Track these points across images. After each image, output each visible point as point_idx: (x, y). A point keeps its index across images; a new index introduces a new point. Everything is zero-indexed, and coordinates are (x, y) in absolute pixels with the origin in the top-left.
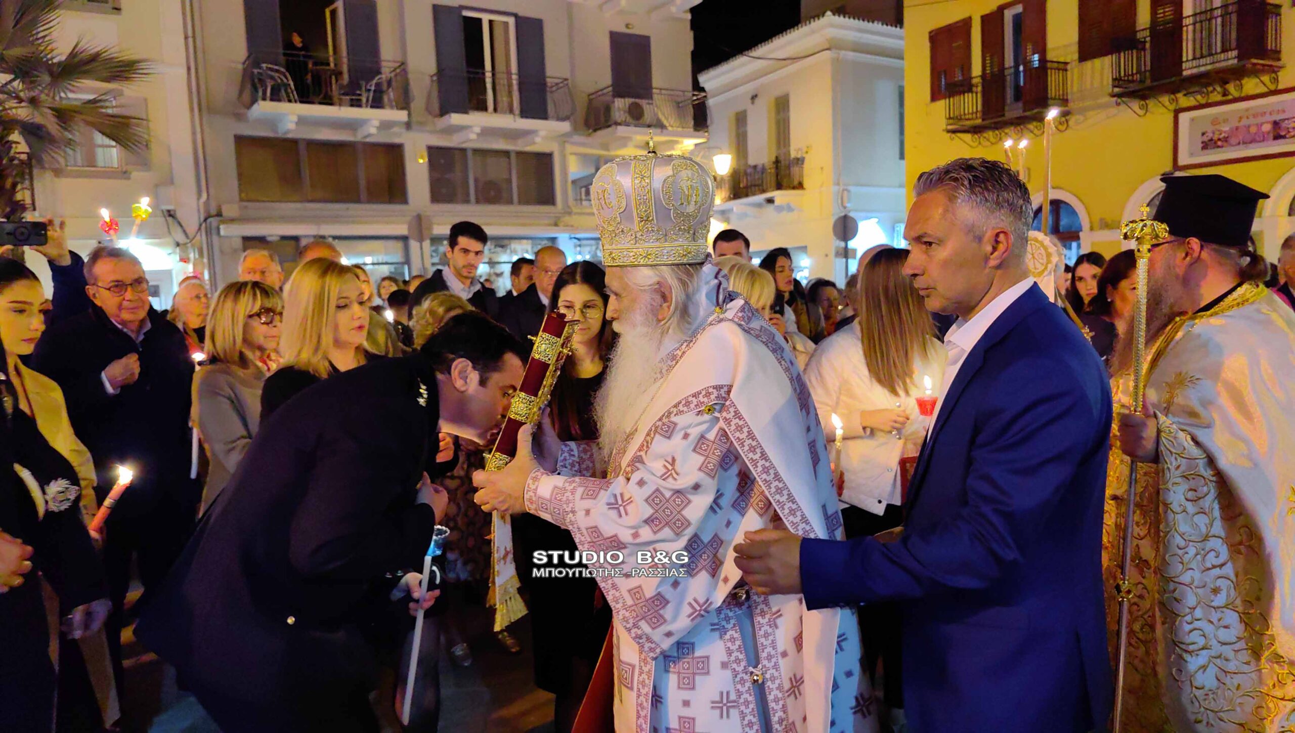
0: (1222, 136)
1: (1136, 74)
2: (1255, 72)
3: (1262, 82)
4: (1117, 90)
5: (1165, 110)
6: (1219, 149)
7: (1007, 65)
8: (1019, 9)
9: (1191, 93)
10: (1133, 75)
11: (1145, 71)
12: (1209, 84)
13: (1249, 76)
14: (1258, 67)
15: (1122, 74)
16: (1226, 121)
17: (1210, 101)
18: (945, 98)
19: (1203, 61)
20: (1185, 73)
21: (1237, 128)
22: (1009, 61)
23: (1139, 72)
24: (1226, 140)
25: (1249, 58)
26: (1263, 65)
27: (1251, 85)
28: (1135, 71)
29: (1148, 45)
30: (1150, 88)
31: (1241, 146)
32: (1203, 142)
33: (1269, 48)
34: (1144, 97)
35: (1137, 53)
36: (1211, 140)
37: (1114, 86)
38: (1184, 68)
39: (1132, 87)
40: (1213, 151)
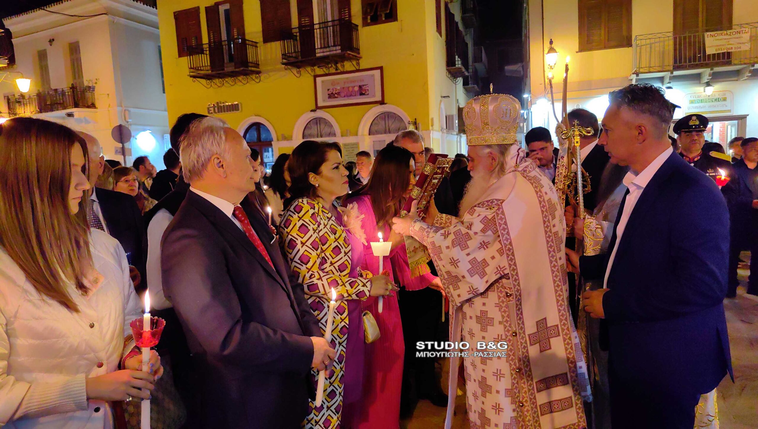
0: (337, 92)
1: (294, 52)
2: (350, 59)
3: (353, 64)
4: (284, 61)
5: (309, 75)
6: (336, 99)
7: (223, 39)
8: (227, 6)
9: (321, 67)
10: (292, 53)
11: (298, 52)
12: (329, 63)
13: (347, 60)
14: (351, 56)
15: (287, 52)
16: (338, 84)
17: (330, 72)
18: (187, 56)
19: (325, 50)
20: (318, 55)
21: (343, 88)
22: (224, 37)
23: (295, 52)
24: (339, 94)
25: (346, 51)
26: (353, 55)
27: (348, 66)
28: (293, 52)
29: (298, 38)
30: (301, 62)
31: (346, 98)
32: (329, 94)
33: (355, 47)
34: (299, 67)
35: (293, 42)
36: (332, 93)
37: (283, 59)
38: (317, 52)
39: (292, 60)
40: (333, 99)
